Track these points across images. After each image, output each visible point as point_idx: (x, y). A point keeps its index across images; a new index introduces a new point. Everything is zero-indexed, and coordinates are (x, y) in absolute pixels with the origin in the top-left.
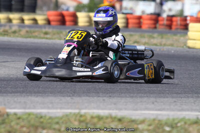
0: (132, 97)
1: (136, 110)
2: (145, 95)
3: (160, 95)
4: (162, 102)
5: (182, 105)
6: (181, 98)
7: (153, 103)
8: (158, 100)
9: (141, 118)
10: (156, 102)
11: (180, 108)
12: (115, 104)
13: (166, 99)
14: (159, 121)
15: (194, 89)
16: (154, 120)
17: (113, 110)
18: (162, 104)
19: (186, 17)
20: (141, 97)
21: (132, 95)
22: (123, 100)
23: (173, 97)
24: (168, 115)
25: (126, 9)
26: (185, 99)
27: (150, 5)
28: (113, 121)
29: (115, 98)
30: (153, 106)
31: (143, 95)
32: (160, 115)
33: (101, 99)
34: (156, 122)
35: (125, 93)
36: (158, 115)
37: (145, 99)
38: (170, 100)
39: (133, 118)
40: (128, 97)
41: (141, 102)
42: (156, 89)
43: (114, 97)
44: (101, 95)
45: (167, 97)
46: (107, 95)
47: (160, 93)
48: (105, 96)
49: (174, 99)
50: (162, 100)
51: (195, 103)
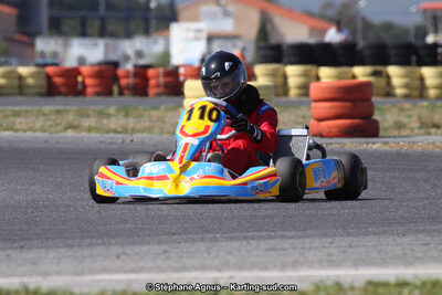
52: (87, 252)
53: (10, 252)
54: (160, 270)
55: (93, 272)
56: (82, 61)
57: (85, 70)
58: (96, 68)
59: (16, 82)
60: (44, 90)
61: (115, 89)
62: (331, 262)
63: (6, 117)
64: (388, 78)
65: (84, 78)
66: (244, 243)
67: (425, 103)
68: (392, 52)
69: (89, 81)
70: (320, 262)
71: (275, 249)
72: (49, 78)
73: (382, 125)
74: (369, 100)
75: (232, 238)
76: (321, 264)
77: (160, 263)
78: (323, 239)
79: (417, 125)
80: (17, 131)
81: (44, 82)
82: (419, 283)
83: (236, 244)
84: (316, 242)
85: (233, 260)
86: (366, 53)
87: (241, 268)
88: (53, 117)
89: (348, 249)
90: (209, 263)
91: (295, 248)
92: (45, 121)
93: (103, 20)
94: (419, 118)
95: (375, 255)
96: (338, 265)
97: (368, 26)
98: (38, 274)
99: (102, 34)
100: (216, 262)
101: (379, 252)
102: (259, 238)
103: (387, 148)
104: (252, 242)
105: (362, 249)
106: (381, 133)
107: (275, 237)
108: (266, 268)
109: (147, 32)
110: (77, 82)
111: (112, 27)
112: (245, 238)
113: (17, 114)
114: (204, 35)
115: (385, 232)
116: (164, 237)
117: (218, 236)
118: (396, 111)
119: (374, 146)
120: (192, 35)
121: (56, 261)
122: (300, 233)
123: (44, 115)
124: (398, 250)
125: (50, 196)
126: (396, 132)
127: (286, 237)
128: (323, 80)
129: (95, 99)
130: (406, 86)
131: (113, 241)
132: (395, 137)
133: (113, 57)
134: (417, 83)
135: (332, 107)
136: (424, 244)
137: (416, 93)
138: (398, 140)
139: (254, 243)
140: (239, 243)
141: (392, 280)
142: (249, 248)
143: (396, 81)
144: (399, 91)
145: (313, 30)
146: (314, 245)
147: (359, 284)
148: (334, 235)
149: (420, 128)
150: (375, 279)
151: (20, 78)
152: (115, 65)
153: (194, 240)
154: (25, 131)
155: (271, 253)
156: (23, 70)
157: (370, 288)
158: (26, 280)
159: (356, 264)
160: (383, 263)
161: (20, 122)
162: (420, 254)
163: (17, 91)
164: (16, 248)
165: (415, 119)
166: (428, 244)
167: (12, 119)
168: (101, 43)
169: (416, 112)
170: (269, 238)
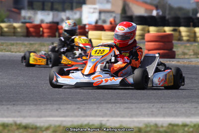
0: (36, 105)
1: (41, 117)
2: (49, 103)
3: (63, 102)
4: (65, 109)
5: (85, 111)
6: (85, 104)
7: (57, 110)
8: (62, 107)
9: (46, 125)
10: (60, 108)
11: (84, 114)
12: (19, 112)
13: (69, 106)
14: (64, 127)
15: (96, 96)
16: (59, 126)
17: (17, 117)
18: (66, 110)
19: (85, 25)
20: (44, 104)
21: (35, 102)
22: (27, 108)
23: (76, 104)
24: (72, 121)
25: (24, 18)
26: (88, 105)
27: (48, 14)
28: (18, 129)
29: (19, 106)
30: (57, 113)
31: (46, 103)
32: (65, 121)
33: (5, 107)
34: (61, 128)
35: (28, 101)
36: (62, 121)
37: (49, 106)
38: (74, 107)
39: (38, 125)
40: (32, 105)
41: (45, 109)
42: (58, 96)
43: (17, 105)
44: (4, 103)
45: (71, 104)
46: (11, 103)
47: (63, 101)
48: (9, 105)
49: (77, 106)
50: (65, 106)
51: (98, 109)
52: (43, 107)
53: (9, 106)
54: (76, 116)
55: (45, 116)
56: (42, 21)
57: (44, 25)
58: (49, 25)
59: (12, 30)
60: (25, 34)
61: (57, 34)
62: (153, 115)
63: (8, 46)
64: (180, 32)
65: (43, 29)
66: (114, 105)
67: (196, 44)
68: (182, 21)
69: (45, 30)
70: (148, 114)
71: (128, 108)
72: (27, 28)
73: (177, 53)
74: (171, 42)
75: (109, 103)
76: (148, 115)
77: (76, 113)
78: (149, 104)
79: (192, 53)
80: (12, 52)
81: (25, 30)
82: (192, 125)
83: (110, 106)
84: (146, 105)
85: (109, 113)
86: (170, 21)
87: (112, 116)
88: (29, 46)
89: (160, 109)
90: (98, 113)
91: (137, 108)
92: (25, 48)
93: (52, 3)
94: (193, 51)
95: (173, 112)
96: (156, 116)
97: (171, 8)
98: (21, 116)
99: (52, 9)
100: (101, 113)
101: (175, 110)
102: (121, 103)
103: (179, 64)
104: (117, 104)
105: (167, 109)
106: (176, 57)
107: (128, 103)
108: (123, 117)
109: (72, 9)
110: (40, 31)
111: (56, 6)
112: (114, 103)
113: (13, 45)
114: (97, 11)
115: (177, 102)
116: (78, 101)
117: (102, 101)
118: (183, 47)
119: (173, 63)
120: (92, 10)
121: (29, 111)
122: (139, 101)
123: (25, 45)
124: (183, 110)
125: (27, 82)
126: (183, 57)
127: (133, 103)
128: (151, 32)
129: (48, 39)
130: (188, 36)
131: (55, 103)
132: (182, 59)
133: (56, 20)
134: (193, 35)
135: (155, 45)
136: (195, 108)
137: (192, 39)
138: (184, 60)
139: (118, 105)
140: (111, 105)
141: (180, 123)
142: (116, 107)
143: (183, 34)
144: (185, 38)
145: (146, 10)
146: (146, 107)
147: (165, 125)
148: (154, 102)
149: (194, 55)
150: (173, 123)
151: (14, 28)
152: (57, 23)
153: (91, 103)
154: (16, 52)
155: (126, 110)
156: (16, 25)
157: (170, 127)
158: (15, 119)
159: (164, 116)
160: (176, 116)
161: (14, 48)
162: (193, 112)
163: (13, 34)
164: (11, 105)
165: (191, 51)
166: (197, 108)
167: (10, 47)
168: (51, 13)
169: (192, 48)
170: (125, 103)
